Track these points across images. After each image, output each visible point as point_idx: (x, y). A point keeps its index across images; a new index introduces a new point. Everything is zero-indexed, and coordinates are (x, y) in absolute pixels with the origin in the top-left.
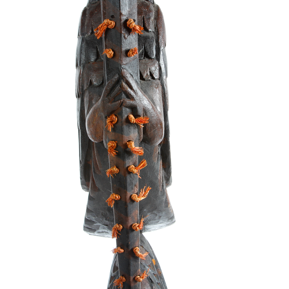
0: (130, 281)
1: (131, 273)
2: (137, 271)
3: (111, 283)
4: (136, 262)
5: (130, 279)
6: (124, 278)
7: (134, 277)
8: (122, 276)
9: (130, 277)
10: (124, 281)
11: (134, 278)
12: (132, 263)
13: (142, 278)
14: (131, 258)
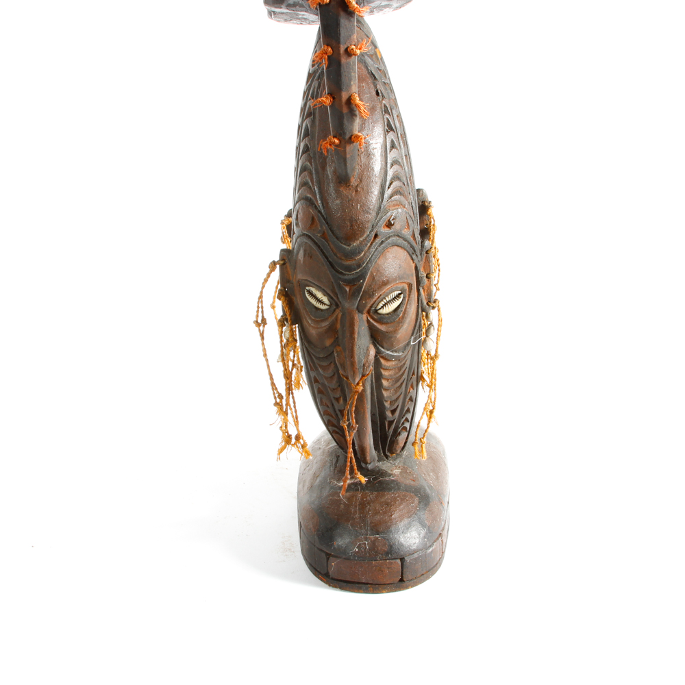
0: (339, 54)
1: (342, 40)
2: (350, 36)
3: (309, 83)
4: (350, 21)
5: (339, 51)
6: (330, 49)
7: (346, 47)
8: (327, 46)
9: (339, 47)
10: (330, 54)
11: (346, 50)
12: (343, 21)
13: (360, 49)
14: (342, 14)
